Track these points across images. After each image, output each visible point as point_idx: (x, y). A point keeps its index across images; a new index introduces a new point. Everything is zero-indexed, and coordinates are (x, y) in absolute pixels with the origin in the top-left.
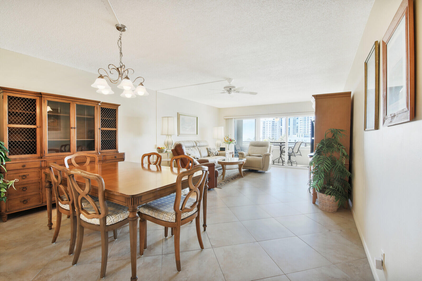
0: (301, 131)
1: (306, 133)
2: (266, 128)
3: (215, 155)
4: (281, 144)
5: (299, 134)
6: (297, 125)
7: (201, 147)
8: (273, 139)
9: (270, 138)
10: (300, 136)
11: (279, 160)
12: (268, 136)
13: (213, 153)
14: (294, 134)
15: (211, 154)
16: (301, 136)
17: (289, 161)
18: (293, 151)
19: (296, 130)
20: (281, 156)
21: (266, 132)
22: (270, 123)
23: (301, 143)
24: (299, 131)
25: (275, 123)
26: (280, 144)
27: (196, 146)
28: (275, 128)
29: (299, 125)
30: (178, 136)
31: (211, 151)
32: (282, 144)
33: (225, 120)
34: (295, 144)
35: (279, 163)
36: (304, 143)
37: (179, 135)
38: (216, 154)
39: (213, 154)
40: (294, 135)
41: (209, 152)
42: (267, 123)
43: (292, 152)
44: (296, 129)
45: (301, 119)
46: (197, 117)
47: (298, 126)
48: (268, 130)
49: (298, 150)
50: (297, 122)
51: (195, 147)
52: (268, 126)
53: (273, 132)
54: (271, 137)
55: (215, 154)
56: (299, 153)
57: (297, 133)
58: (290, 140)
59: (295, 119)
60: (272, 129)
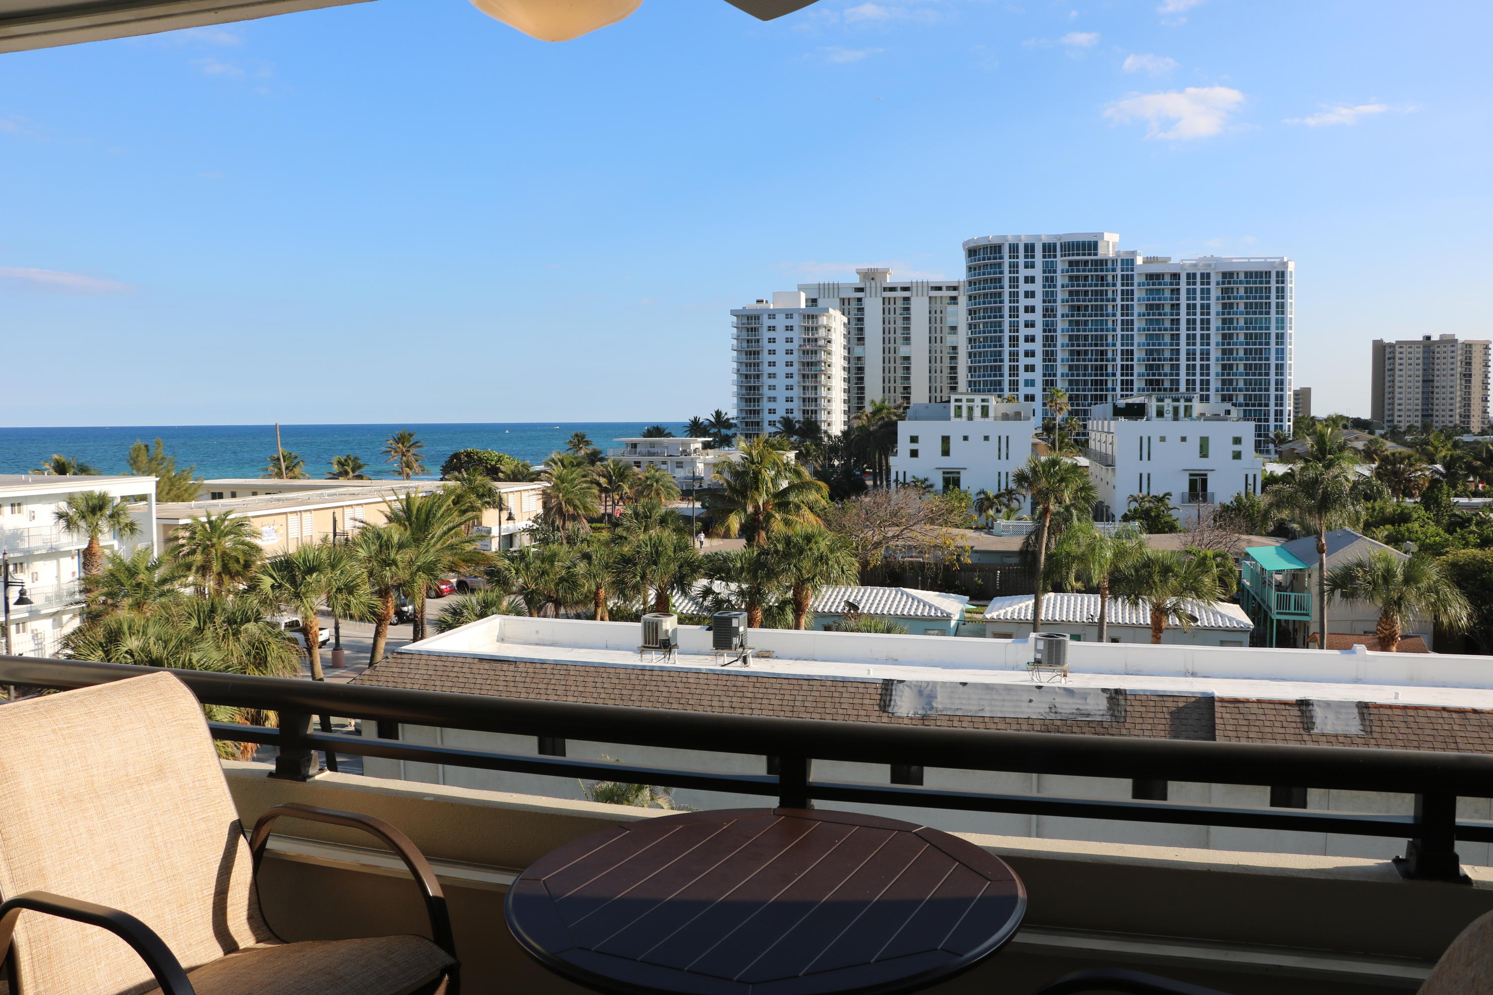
2: (765, 357)
10: (970, 409)
12: (780, 412)
16: (977, 411)
19: (946, 373)
21: (765, 382)
22: (789, 323)
28: (820, 357)
42: (772, 322)
47: (956, 348)
50: (950, 321)
53: (810, 394)
58: (914, 439)
59: (939, 301)
60: (803, 364)
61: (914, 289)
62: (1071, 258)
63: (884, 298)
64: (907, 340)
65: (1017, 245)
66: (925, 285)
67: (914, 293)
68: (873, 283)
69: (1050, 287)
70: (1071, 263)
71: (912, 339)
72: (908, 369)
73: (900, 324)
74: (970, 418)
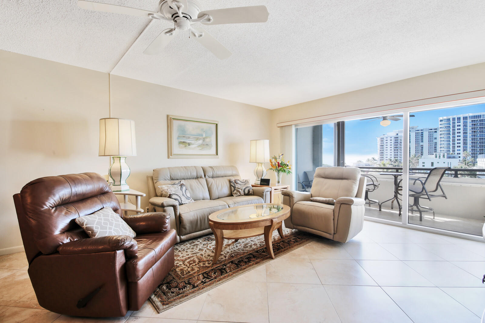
0: (442, 149)
1: (451, 152)
2: (385, 146)
3: (242, 193)
4: (397, 171)
5: (438, 154)
6: (435, 141)
7: (216, 179)
8: (396, 161)
9: (391, 160)
10: (440, 156)
11: (392, 202)
12: (389, 157)
13: (240, 190)
14: (430, 153)
15: (235, 192)
16: (442, 157)
17: (415, 208)
18: (423, 188)
19: (434, 148)
20: (396, 197)
21: (385, 151)
22: (391, 139)
23: (445, 171)
24: (438, 149)
25: (399, 139)
26: (395, 170)
27: (205, 176)
28: (399, 146)
29: (438, 141)
30: (168, 158)
31: (237, 186)
32: (399, 171)
33: (279, 128)
34: (429, 172)
35: (392, 208)
36: (453, 170)
37: (171, 155)
38: (246, 192)
39: (239, 192)
40: (430, 155)
41: (233, 188)
42: (387, 139)
43: (422, 191)
44: (434, 146)
45: (441, 133)
46: (217, 124)
47: (436, 143)
48: (389, 149)
49: (438, 184)
50: (435, 137)
51: (201, 177)
52: (389, 144)
53: (396, 151)
54: (393, 159)
55: (244, 191)
56: (439, 192)
57: (435, 152)
58: (423, 163)
59: (431, 132)
60: (395, 147)
61: (424, 130)
62: (472, 120)
63: (429, 132)
64: (422, 141)
65: (455, 118)
66: (427, 129)
67: (424, 131)
68: (413, 129)
69: (465, 127)
70: (472, 121)
71: (424, 142)
72: (422, 148)
73: (420, 138)
74: (439, 158)
